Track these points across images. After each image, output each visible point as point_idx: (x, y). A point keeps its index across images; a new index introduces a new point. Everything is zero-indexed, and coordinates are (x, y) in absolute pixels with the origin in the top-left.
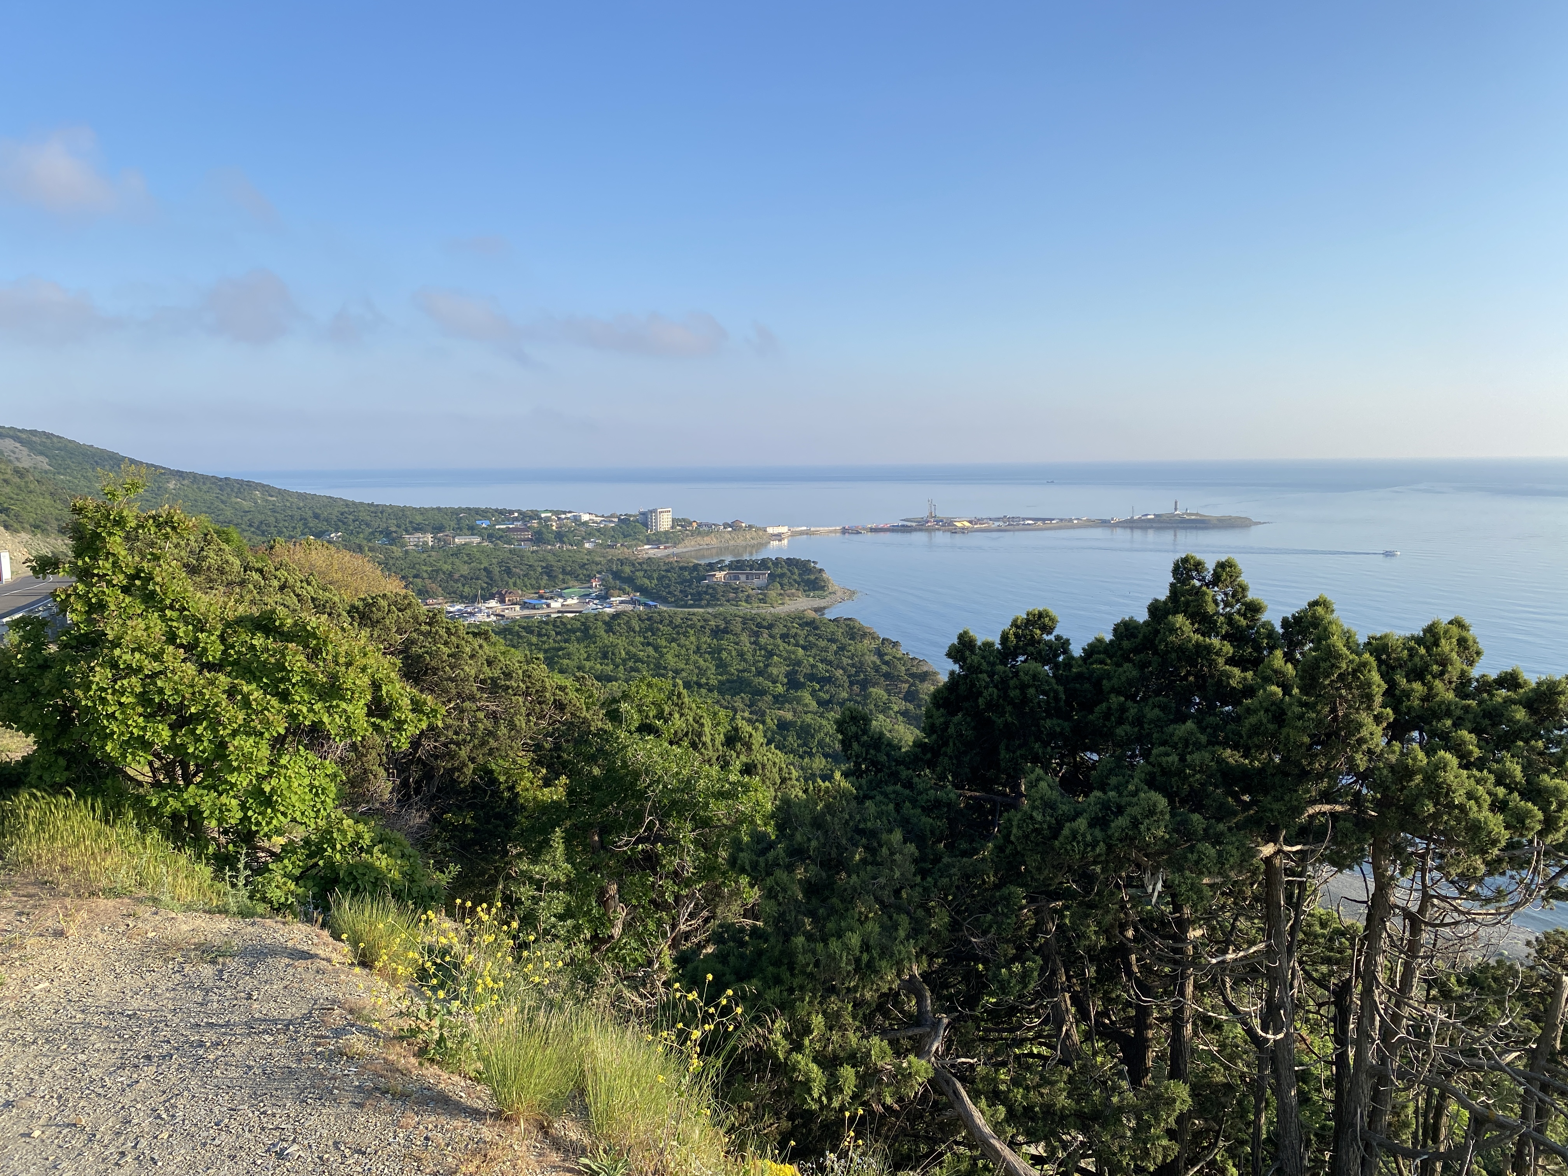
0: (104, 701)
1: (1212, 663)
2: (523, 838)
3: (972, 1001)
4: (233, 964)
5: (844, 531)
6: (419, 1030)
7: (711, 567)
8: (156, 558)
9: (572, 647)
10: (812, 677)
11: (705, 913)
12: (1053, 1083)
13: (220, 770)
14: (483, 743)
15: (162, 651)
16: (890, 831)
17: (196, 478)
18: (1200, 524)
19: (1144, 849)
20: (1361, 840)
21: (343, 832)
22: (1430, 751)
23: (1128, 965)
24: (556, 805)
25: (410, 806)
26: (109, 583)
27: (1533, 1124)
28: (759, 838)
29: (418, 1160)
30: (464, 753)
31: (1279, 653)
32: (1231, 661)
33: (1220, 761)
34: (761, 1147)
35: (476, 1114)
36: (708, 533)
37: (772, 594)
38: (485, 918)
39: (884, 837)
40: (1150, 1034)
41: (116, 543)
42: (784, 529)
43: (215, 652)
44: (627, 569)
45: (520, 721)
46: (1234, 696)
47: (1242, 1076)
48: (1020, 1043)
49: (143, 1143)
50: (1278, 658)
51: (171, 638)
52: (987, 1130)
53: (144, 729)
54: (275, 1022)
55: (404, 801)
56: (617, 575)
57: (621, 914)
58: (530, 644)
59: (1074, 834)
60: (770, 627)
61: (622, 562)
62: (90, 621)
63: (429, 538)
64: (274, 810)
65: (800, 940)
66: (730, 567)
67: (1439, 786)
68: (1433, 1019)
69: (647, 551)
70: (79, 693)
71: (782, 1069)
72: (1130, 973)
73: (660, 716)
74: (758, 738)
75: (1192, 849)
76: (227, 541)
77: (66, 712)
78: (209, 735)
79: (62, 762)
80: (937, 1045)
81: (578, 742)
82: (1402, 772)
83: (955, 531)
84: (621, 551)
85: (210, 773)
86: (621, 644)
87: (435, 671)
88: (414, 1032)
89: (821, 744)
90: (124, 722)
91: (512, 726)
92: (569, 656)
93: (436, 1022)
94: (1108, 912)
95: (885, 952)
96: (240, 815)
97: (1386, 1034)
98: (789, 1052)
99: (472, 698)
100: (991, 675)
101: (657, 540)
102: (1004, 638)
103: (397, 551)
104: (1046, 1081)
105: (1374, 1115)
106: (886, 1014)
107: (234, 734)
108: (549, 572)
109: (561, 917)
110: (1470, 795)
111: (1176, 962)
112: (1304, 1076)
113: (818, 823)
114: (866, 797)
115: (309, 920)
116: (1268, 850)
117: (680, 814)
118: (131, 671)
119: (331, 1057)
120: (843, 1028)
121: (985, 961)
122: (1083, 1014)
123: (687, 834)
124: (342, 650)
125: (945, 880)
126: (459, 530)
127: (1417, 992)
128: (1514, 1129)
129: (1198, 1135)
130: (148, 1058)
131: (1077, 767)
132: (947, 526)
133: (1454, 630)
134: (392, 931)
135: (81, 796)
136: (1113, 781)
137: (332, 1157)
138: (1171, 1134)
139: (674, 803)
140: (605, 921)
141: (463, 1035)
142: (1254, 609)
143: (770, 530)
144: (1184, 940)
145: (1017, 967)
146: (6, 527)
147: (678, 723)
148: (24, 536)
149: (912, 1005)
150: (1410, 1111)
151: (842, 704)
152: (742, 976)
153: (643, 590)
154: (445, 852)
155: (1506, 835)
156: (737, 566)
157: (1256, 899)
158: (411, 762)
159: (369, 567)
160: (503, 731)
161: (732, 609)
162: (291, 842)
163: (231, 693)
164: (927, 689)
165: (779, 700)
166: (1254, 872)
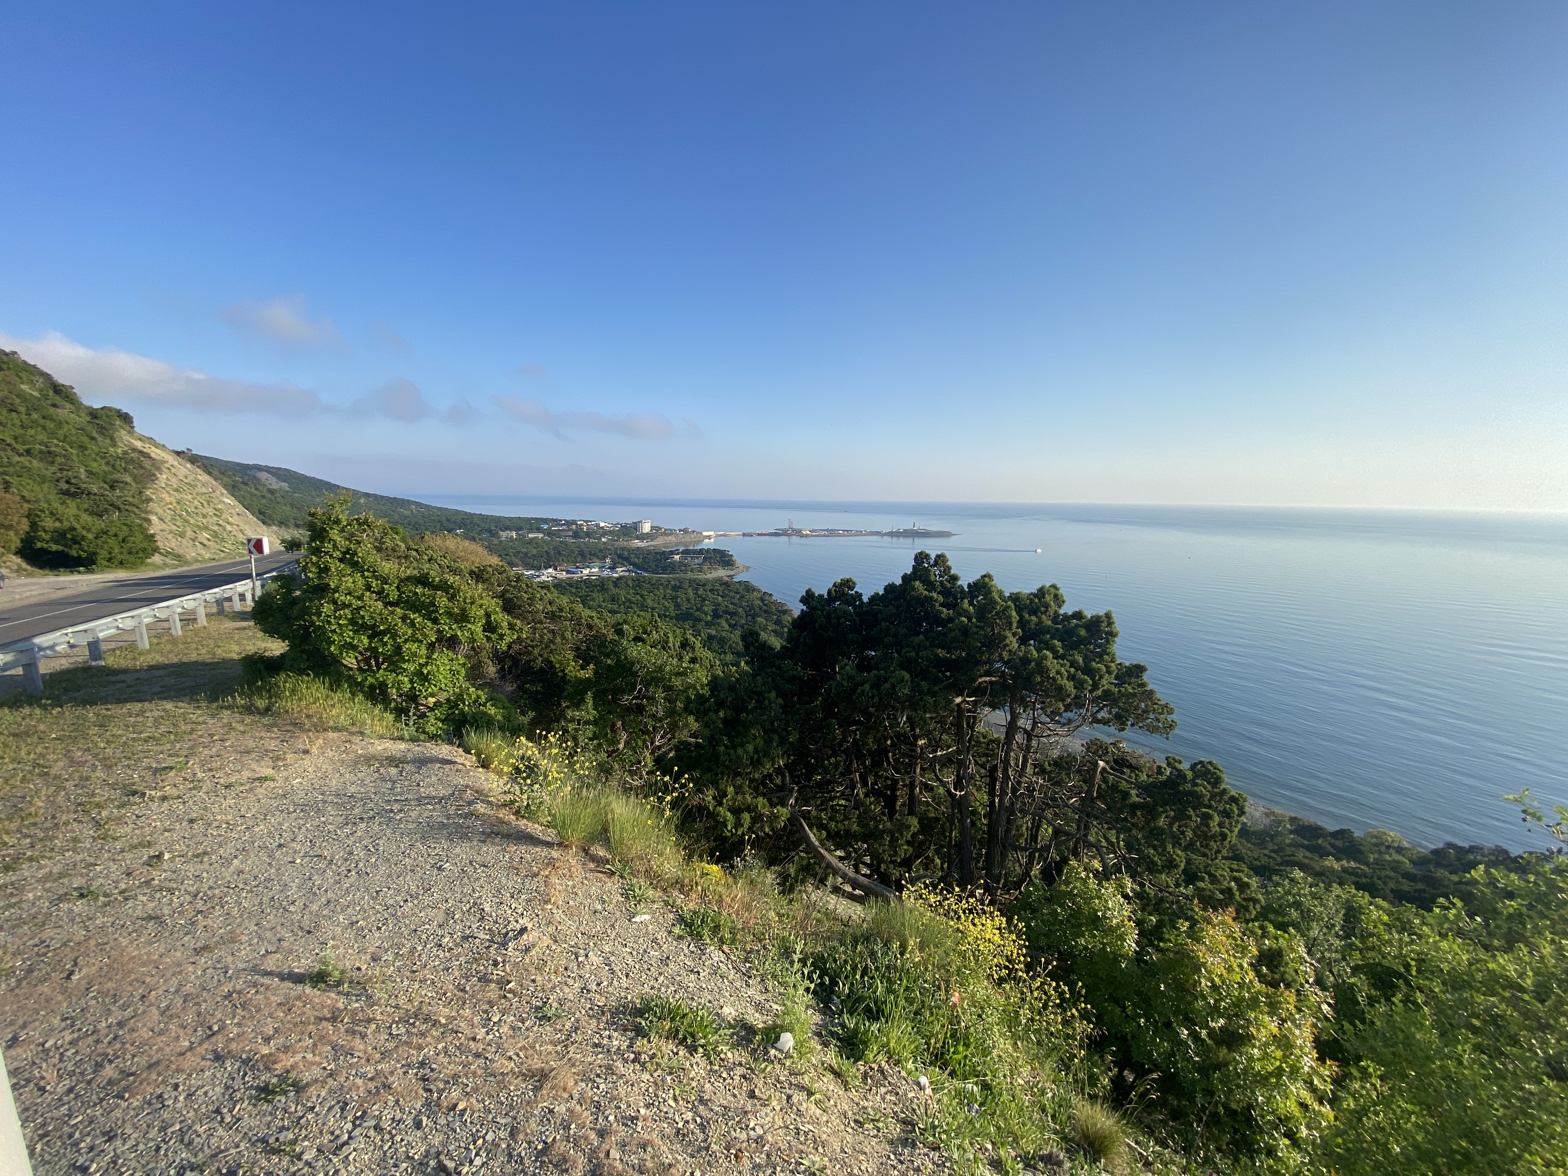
0: (329, 623)
1: (933, 606)
2: (569, 697)
3: (809, 778)
4: (408, 767)
5: (744, 535)
6: (516, 801)
7: (672, 553)
8: (359, 543)
9: (594, 595)
10: (726, 612)
11: (669, 736)
12: (850, 819)
13: (397, 661)
14: (547, 647)
15: (363, 595)
16: (770, 692)
17: (376, 497)
18: (926, 534)
19: (898, 699)
20: (1004, 695)
21: (470, 695)
22: (1039, 650)
23: (888, 758)
24: (588, 679)
25: (506, 681)
26: (331, 556)
27: (1082, 833)
28: (700, 697)
29: (517, 869)
30: (536, 651)
31: (966, 601)
32: (942, 605)
33: (936, 655)
34: (701, 856)
35: (549, 845)
36: (670, 535)
37: (705, 567)
38: (552, 740)
39: (767, 695)
40: (898, 793)
41: (334, 534)
42: (712, 533)
43: (394, 595)
44: (626, 553)
45: (568, 635)
46: (943, 623)
47: (943, 813)
48: (832, 799)
49: (361, 865)
50: (966, 604)
51: (368, 588)
52: (817, 843)
53: (353, 638)
54: (434, 798)
55: (503, 678)
56: (620, 556)
57: (624, 736)
58: (571, 593)
59: (863, 692)
60: (704, 585)
61: (623, 549)
62: (320, 577)
63: (514, 534)
64: (430, 684)
65: (722, 748)
66: (683, 552)
67: (1043, 668)
68: (1037, 783)
69: (637, 543)
70: (315, 618)
71: (713, 815)
72: (889, 763)
73: (645, 632)
74: (698, 645)
75: (921, 699)
76: (397, 533)
77: (306, 628)
78: (391, 642)
79: (305, 656)
80: (792, 801)
81: (600, 646)
82: (1026, 661)
83: (802, 536)
84: (622, 543)
85: (391, 663)
86: (622, 594)
87: (520, 607)
88: (512, 802)
89: (730, 647)
90: (341, 635)
91: (563, 637)
92: (593, 600)
93: (525, 796)
94: (878, 731)
95: (766, 754)
96: (409, 686)
97: (1014, 790)
98: (715, 807)
99: (541, 622)
100: (822, 612)
101: (643, 537)
102: (829, 592)
103: (496, 541)
104: (846, 818)
105: (1008, 831)
106: (765, 785)
107: (406, 641)
108: (582, 554)
109: (591, 739)
110: (1058, 672)
111: (911, 756)
112: (974, 813)
113: (732, 688)
114: (757, 675)
115: (451, 743)
116: (958, 700)
117: (657, 686)
118: (345, 606)
119: (466, 816)
120: (744, 793)
121: (816, 758)
122: (865, 784)
123: (660, 695)
124: (468, 595)
125: (797, 717)
126: (531, 530)
127: (1029, 770)
128: (1074, 836)
129: (922, 843)
130: (362, 819)
131: (863, 659)
132: (798, 533)
133: (1052, 590)
134: (499, 747)
135: (317, 675)
136: (883, 665)
137: (470, 870)
138: (908, 843)
139: (653, 678)
140: (615, 742)
141: (541, 803)
142: (954, 578)
143: (705, 534)
144: (916, 745)
145: (833, 760)
146: (264, 523)
147: (655, 635)
148: (275, 528)
149: (778, 781)
150: (1024, 828)
151: (742, 627)
152: (689, 769)
153: (635, 565)
154: (525, 705)
155: (1074, 691)
156: (686, 552)
157: (952, 724)
158: (506, 657)
159: (480, 550)
160: (558, 640)
161: (683, 575)
162: (438, 701)
163: (404, 618)
164: (787, 619)
165: (708, 624)
166: (952, 711)
